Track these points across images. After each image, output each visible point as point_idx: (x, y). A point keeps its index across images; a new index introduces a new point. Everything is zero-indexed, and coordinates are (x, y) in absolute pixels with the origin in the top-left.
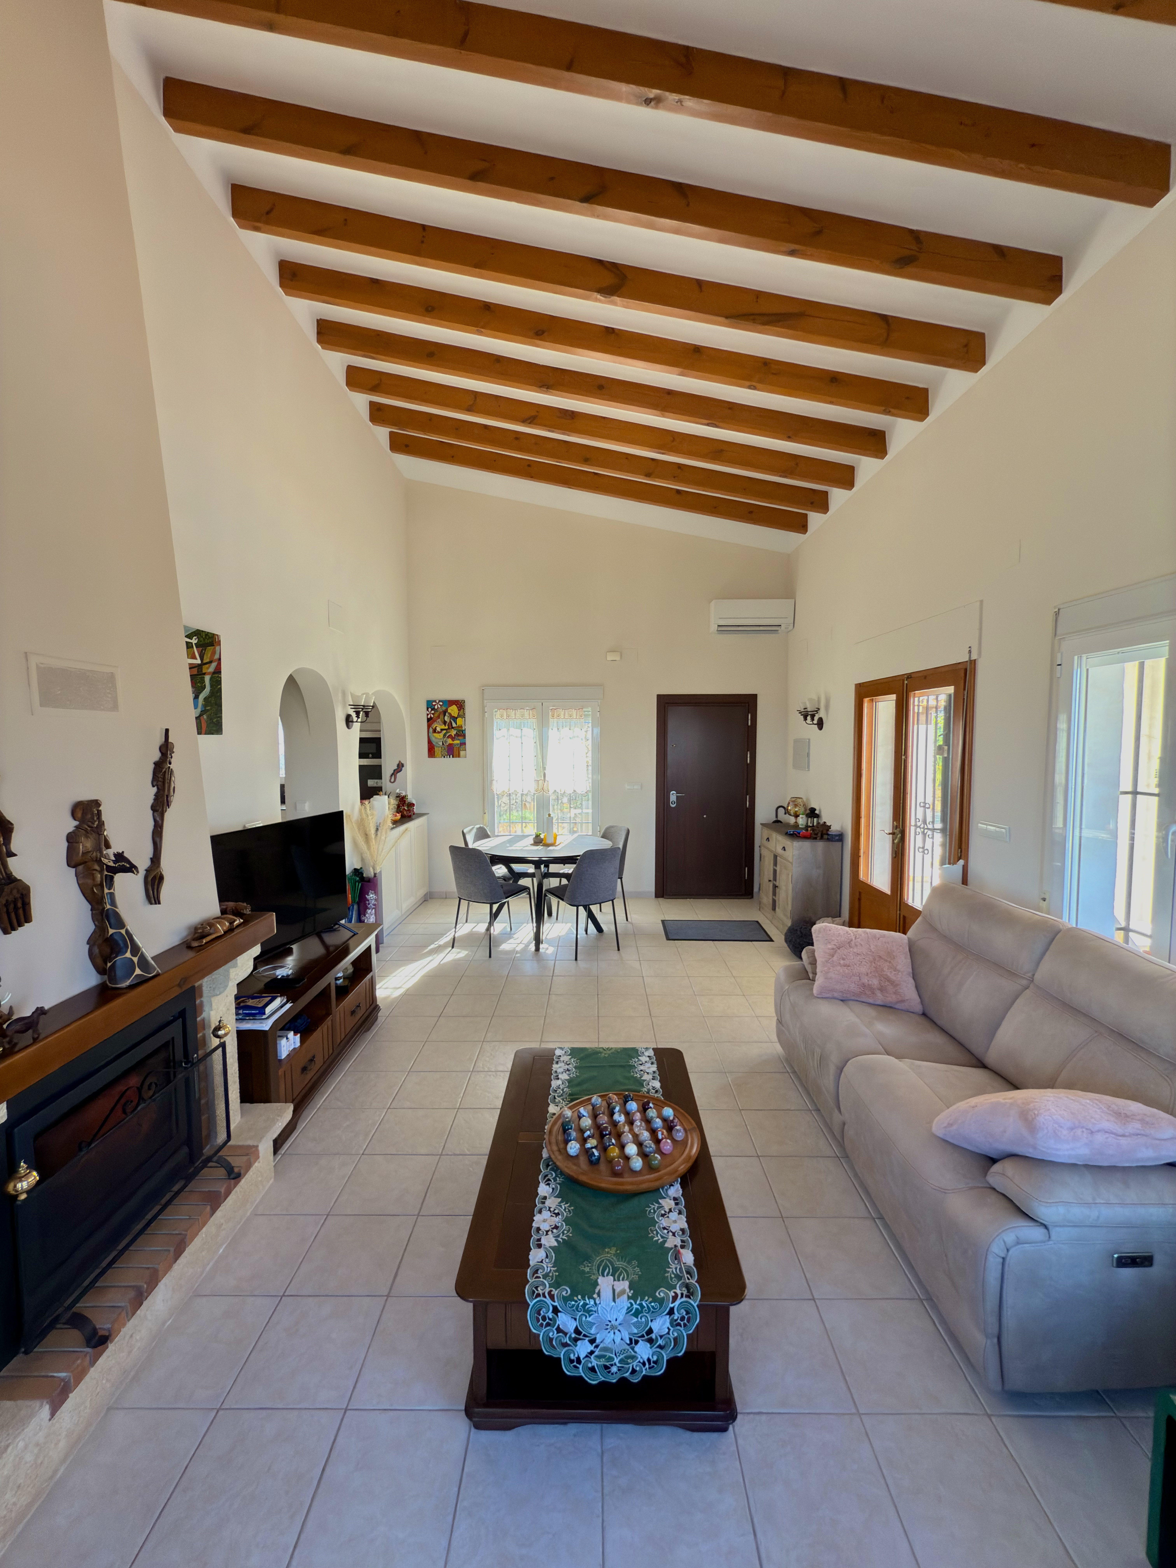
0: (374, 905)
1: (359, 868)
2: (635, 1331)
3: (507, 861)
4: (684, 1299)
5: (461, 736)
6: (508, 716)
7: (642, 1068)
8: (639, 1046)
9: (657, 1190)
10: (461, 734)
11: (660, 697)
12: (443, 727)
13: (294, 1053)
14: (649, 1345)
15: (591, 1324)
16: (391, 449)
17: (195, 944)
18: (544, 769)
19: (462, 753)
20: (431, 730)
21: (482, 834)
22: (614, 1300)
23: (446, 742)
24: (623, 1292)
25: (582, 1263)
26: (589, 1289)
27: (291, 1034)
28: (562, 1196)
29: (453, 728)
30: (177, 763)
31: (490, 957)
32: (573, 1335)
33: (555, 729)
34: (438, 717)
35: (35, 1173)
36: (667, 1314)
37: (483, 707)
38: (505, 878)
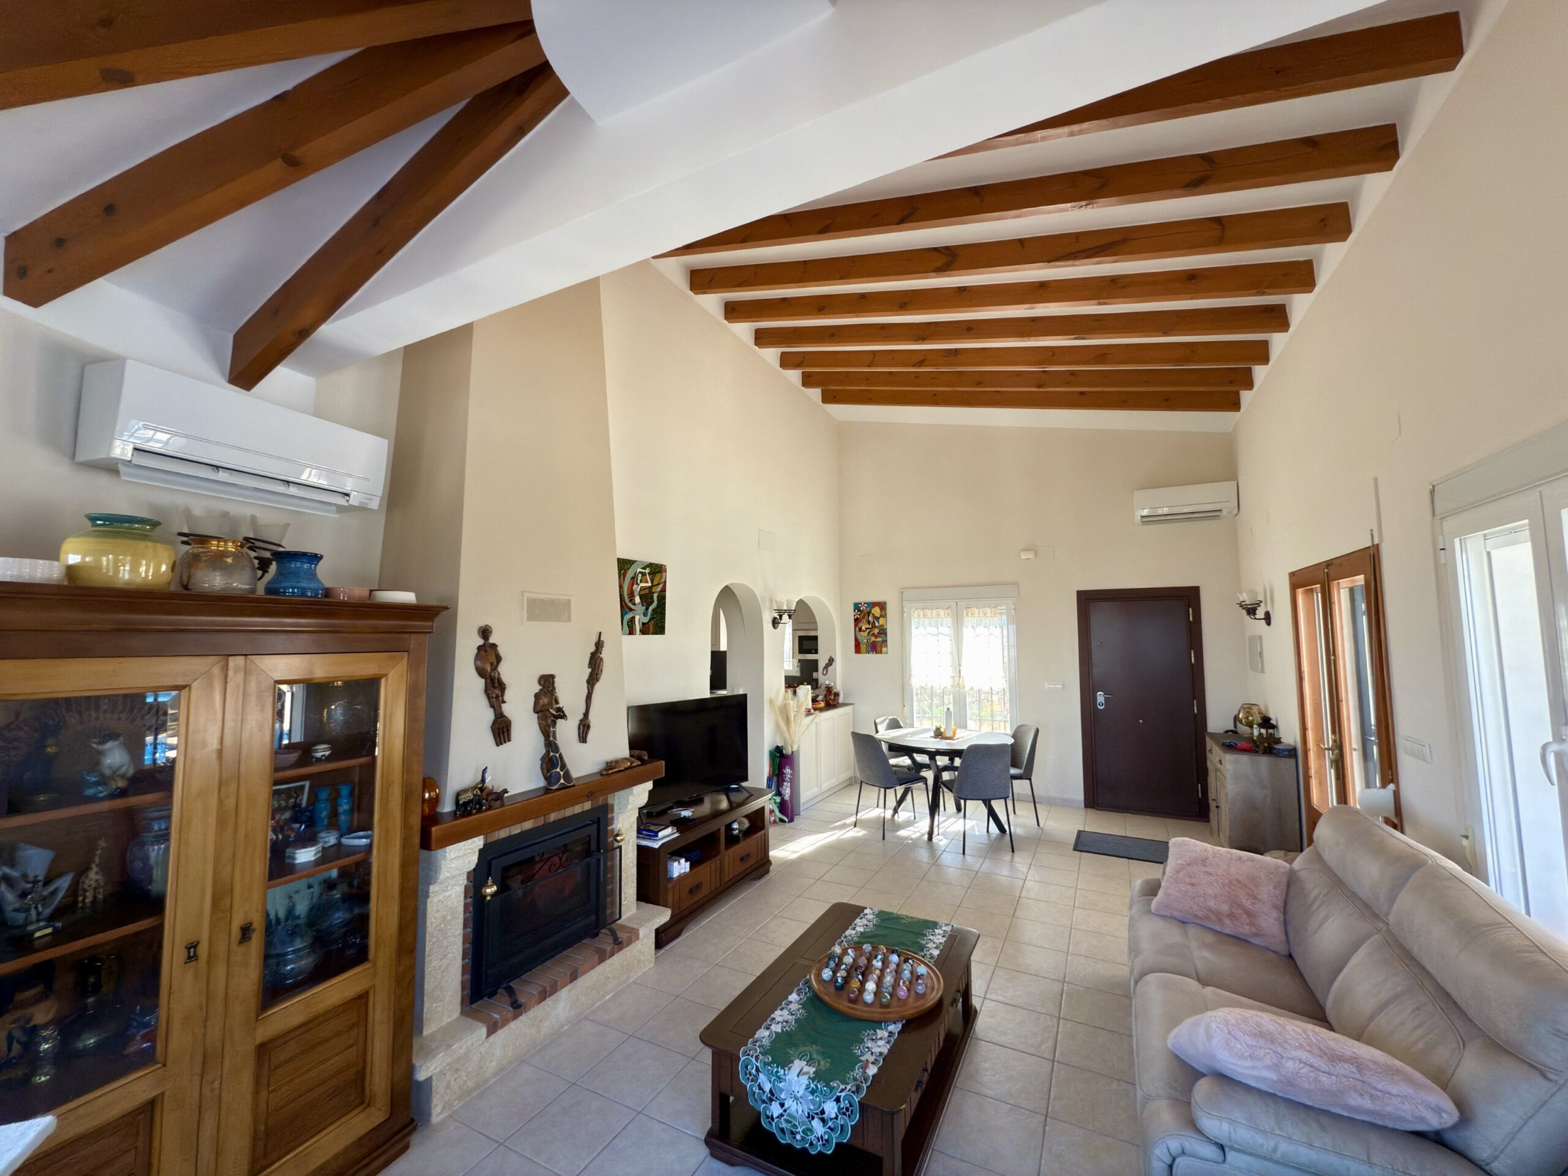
0: (790, 779)
1: (780, 745)
2: (812, 1108)
3: (908, 751)
4: (850, 1093)
5: (882, 634)
6: (925, 615)
7: (931, 937)
8: (942, 920)
9: (880, 1022)
10: (883, 632)
11: (1080, 594)
12: (868, 626)
13: (683, 877)
14: (821, 1124)
15: (782, 1090)
16: (823, 402)
17: (604, 773)
18: (960, 665)
19: (884, 649)
20: (857, 629)
21: (895, 725)
22: (798, 1076)
23: (870, 639)
24: (807, 1073)
25: (790, 1048)
26: (786, 1063)
27: (683, 861)
28: (804, 1006)
29: (875, 627)
30: (605, 654)
31: (884, 839)
32: (769, 1095)
33: (970, 627)
34: (864, 618)
35: (495, 887)
36: (834, 1100)
37: (902, 607)
38: (909, 768)
